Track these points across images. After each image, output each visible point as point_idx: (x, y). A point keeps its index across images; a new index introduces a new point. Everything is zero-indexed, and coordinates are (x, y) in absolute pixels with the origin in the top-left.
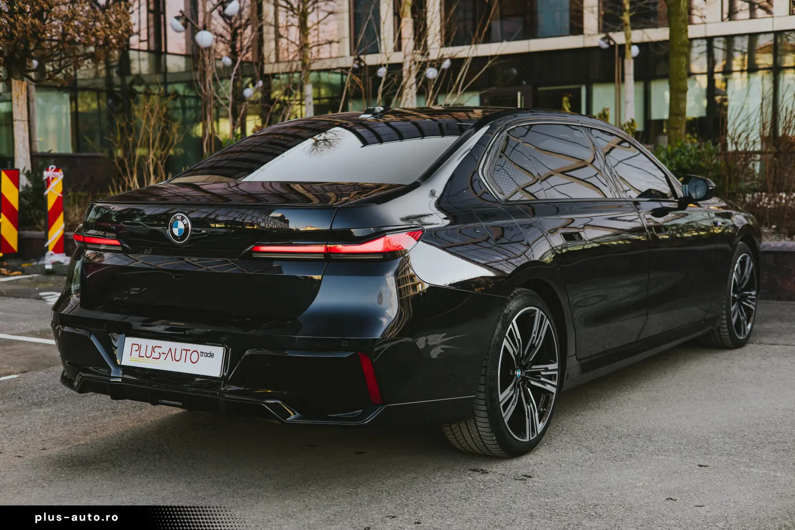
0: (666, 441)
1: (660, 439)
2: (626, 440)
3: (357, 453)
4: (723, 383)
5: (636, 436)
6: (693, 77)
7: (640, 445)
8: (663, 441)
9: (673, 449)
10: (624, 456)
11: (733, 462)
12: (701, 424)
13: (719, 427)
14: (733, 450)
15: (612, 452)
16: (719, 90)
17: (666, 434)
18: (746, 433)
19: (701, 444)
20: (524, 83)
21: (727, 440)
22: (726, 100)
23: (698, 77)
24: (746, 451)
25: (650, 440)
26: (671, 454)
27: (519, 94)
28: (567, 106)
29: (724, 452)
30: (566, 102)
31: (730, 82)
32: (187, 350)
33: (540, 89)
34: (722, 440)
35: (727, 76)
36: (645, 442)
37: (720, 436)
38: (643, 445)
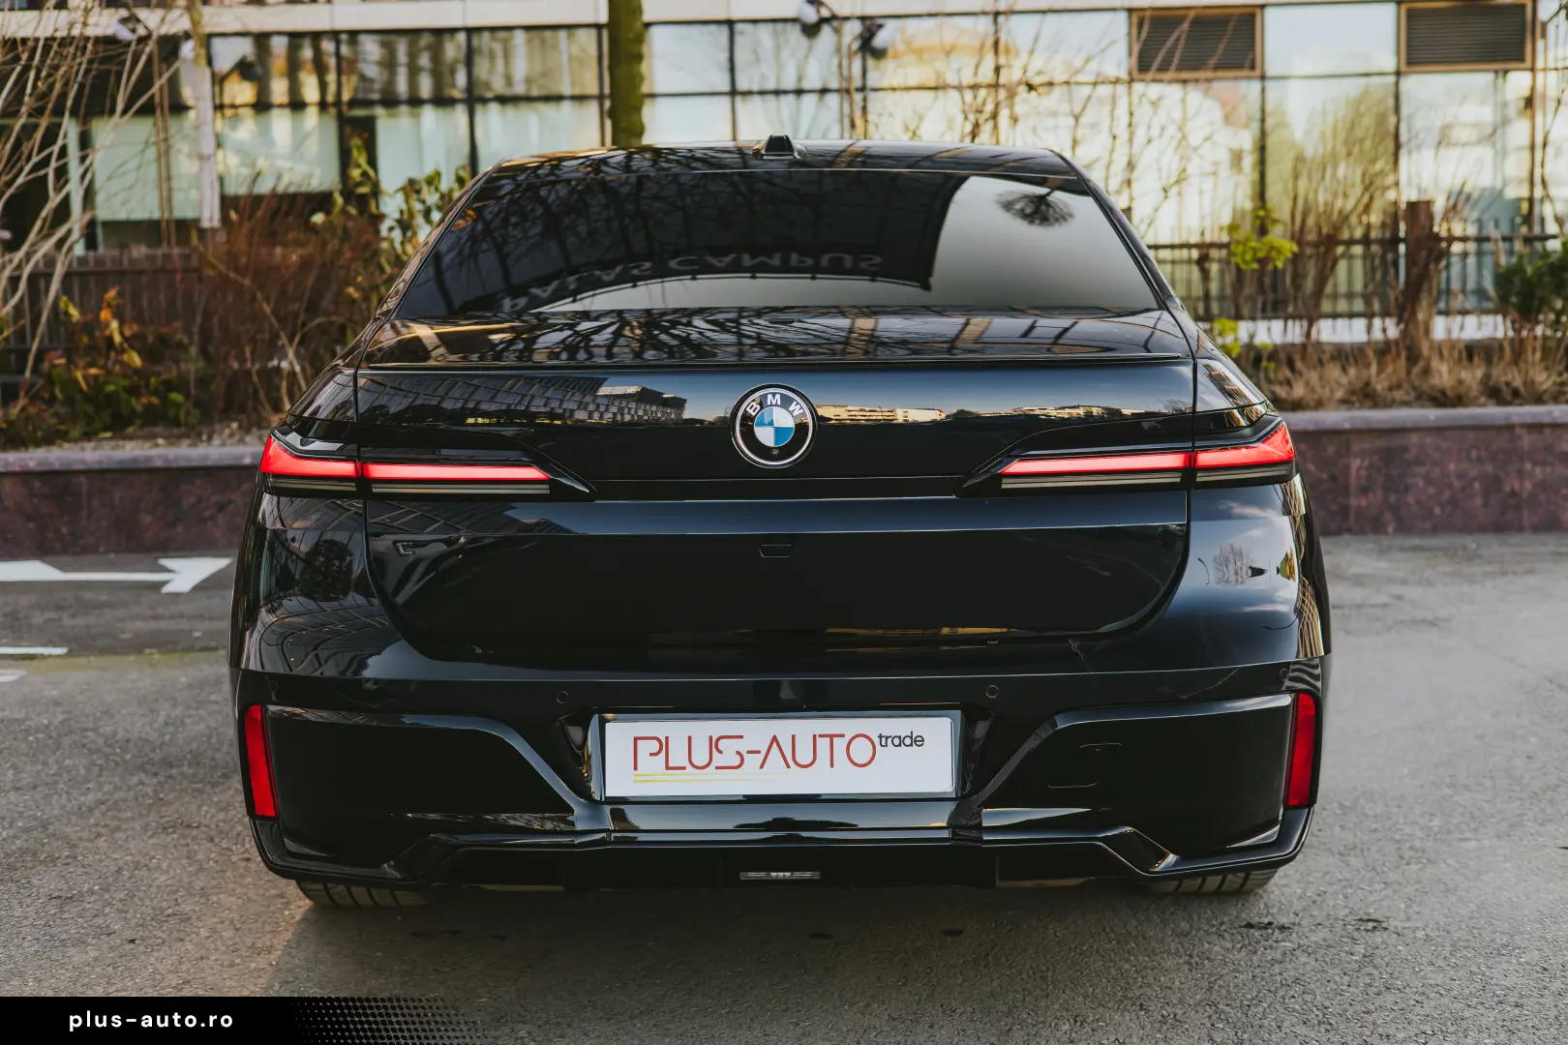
32: (831, 737)
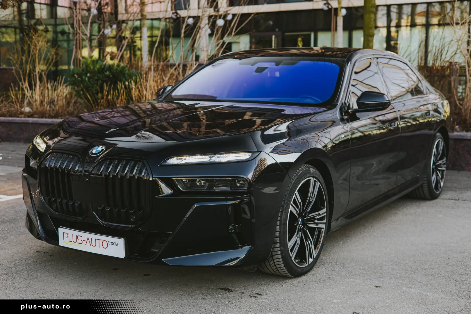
0: (354, 268)
1: (350, 266)
2: (328, 266)
3: (145, 275)
4: (392, 225)
5: (334, 263)
6: (378, 29)
7: (337, 270)
8: (352, 267)
9: (358, 273)
10: (326, 278)
11: (399, 284)
12: (378, 255)
13: (389, 257)
14: (398, 274)
15: (318, 275)
16: (393, 38)
17: (354, 262)
18: (407, 262)
19: (377, 270)
20: (277, 30)
21: (395, 267)
22: (397, 44)
23: (381, 29)
24: (407, 275)
25: (344, 266)
26: (357, 278)
27: (274, 37)
28: (301, 43)
29: (392, 276)
30: (300, 41)
31: (400, 33)
33: (287, 34)
34: (391, 266)
35: (398, 29)
36: (340, 268)
37: (390, 264)
38: (339, 271)
